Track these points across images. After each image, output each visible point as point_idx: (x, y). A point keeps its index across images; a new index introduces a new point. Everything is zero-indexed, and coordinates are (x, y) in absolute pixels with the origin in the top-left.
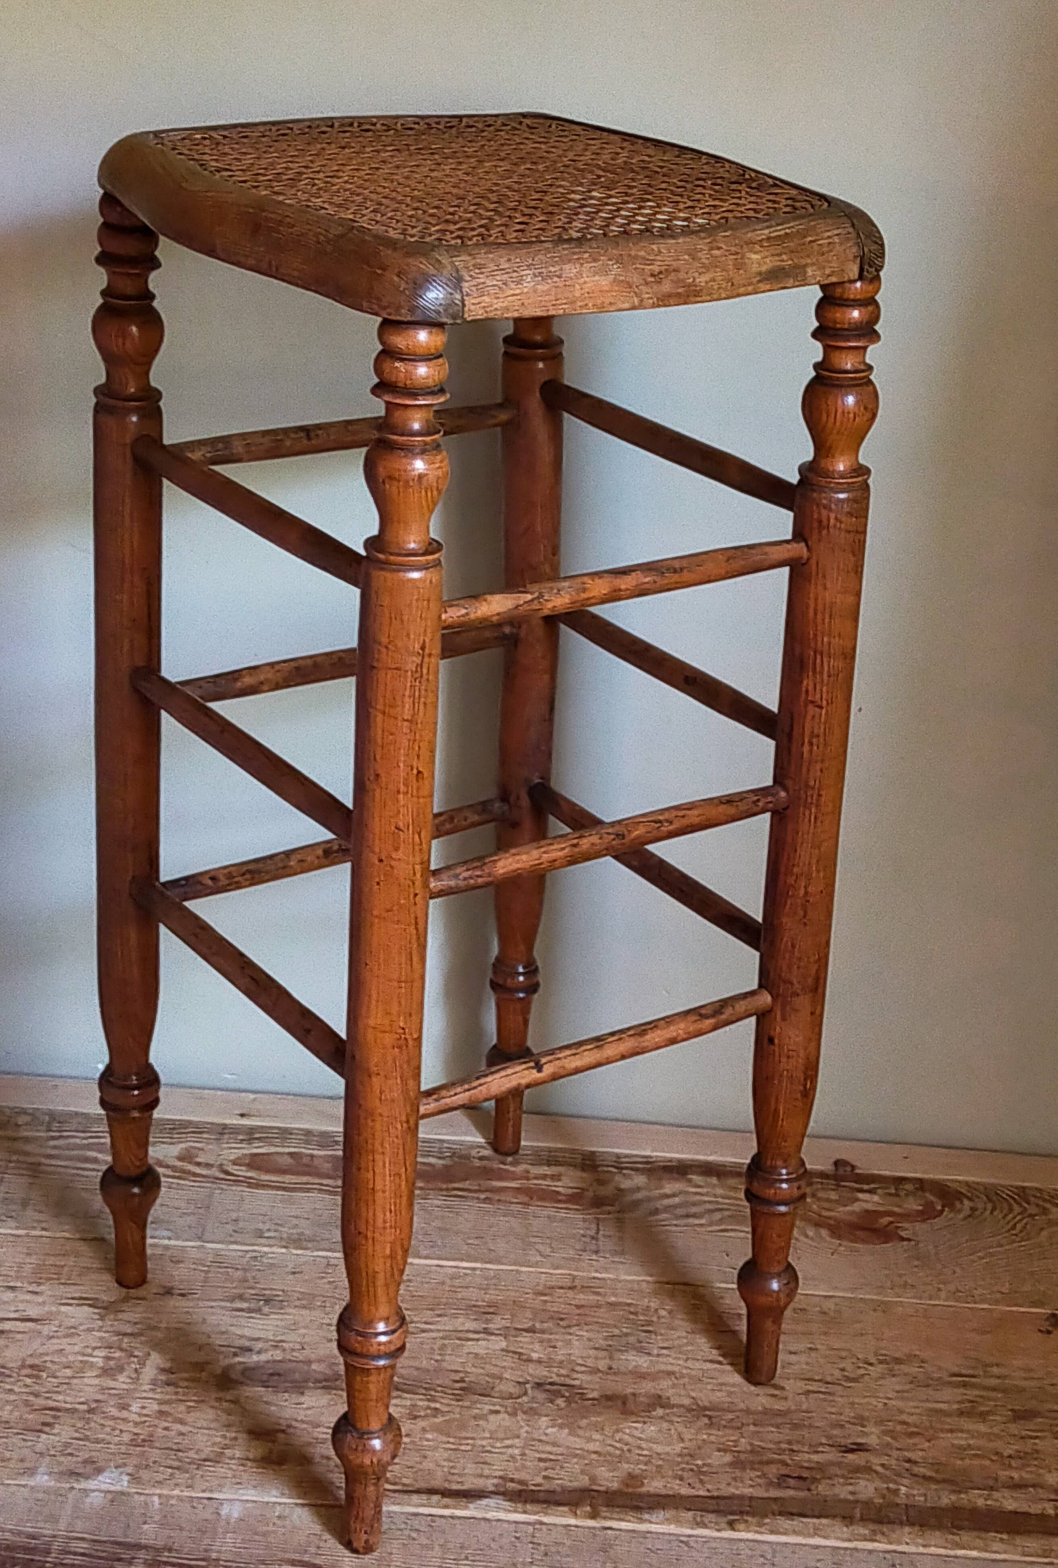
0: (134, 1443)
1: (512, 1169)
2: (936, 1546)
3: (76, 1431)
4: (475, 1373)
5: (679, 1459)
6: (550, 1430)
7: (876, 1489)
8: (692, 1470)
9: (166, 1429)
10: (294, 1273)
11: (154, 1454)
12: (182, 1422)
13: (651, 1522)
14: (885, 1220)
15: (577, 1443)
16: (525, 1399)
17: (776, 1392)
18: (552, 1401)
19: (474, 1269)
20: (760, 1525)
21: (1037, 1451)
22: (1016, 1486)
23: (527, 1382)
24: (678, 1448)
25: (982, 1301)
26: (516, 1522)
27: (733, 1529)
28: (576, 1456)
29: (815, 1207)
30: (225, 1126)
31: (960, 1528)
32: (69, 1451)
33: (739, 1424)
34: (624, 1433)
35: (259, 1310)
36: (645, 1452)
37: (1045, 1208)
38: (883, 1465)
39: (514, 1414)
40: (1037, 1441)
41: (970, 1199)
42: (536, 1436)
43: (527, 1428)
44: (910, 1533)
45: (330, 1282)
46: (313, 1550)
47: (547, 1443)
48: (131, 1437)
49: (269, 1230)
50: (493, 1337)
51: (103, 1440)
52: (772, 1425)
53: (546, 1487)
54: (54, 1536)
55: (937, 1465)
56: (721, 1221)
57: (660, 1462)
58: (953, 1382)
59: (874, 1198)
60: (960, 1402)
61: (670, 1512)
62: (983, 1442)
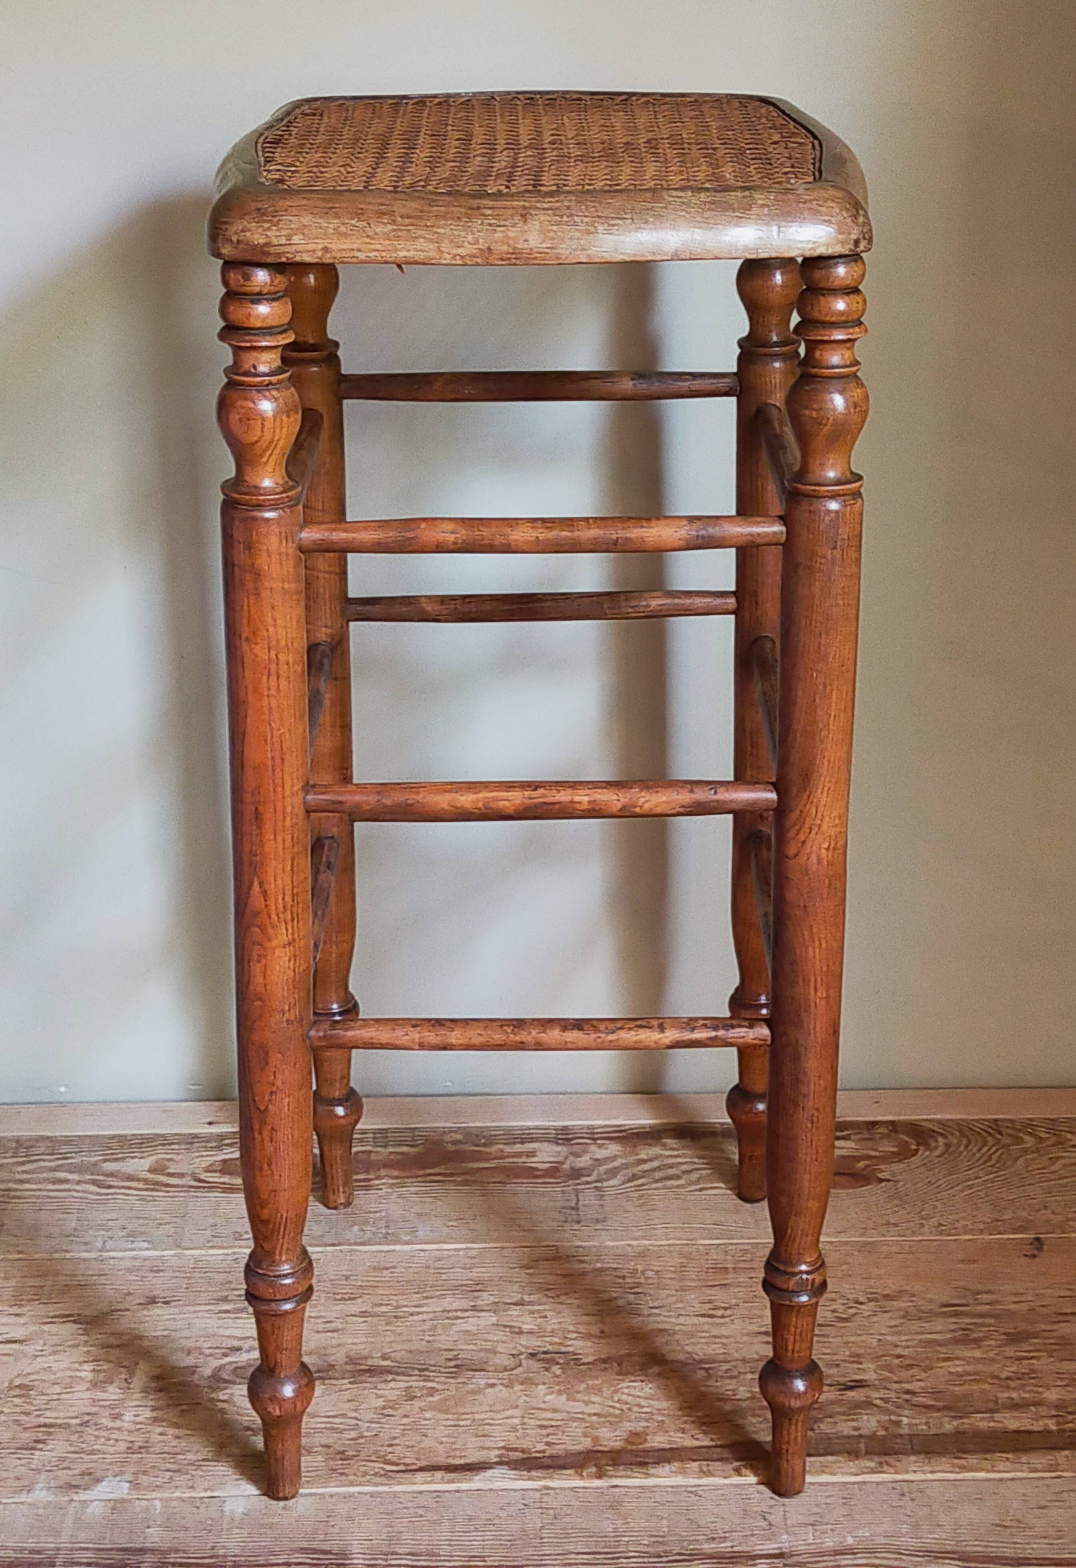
0: (130, 1450)
1: (487, 1150)
2: (943, 1471)
3: (71, 1445)
4: (468, 1350)
5: (679, 1413)
6: (548, 1398)
7: (878, 1422)
8: (693, 1422)
9: (162, 1434)
11: (151, 1459)
12: (177, 1425)
13: (657, 1476)
14: (861, 1164)
15: (577, 1407)
16: (520, 1369)
18: (547, 1369)
19: (458, 1250)
21: (1033, 1371)
22: (1018, 1406)
23: (521, 1353)
25: (965, 1233)
26: (523, 1490)
27: (740, 1475)
28: (577, 1420)
30: (195, 1136)
31: (965, 1452)
32: (65, 1464)
33: (736, 1373)
34: (623, 1393)
36: (645, 1410)
37: (1018, 1138)
38: (882, 1399)
39: (510, 1386)
40: (1033, 1361)
41: (942, 1135)
42: (534, 1405)
43: (525, 1398)
44: (916, 1462)
46: (321, 1536)
47: (547, 1410)
48: (126, 1445)
50: (483, 1314)
51: (99, 1451)
53: (549, 1451)
54: (58, 1549)
55: (936, 1393)
56: (698, 1180)
57: (661, 1418)
58: (944, 1313)
59: (850, 1144)
60: (953, 1331)
61: (676, 1464)
62: (980, 1367)
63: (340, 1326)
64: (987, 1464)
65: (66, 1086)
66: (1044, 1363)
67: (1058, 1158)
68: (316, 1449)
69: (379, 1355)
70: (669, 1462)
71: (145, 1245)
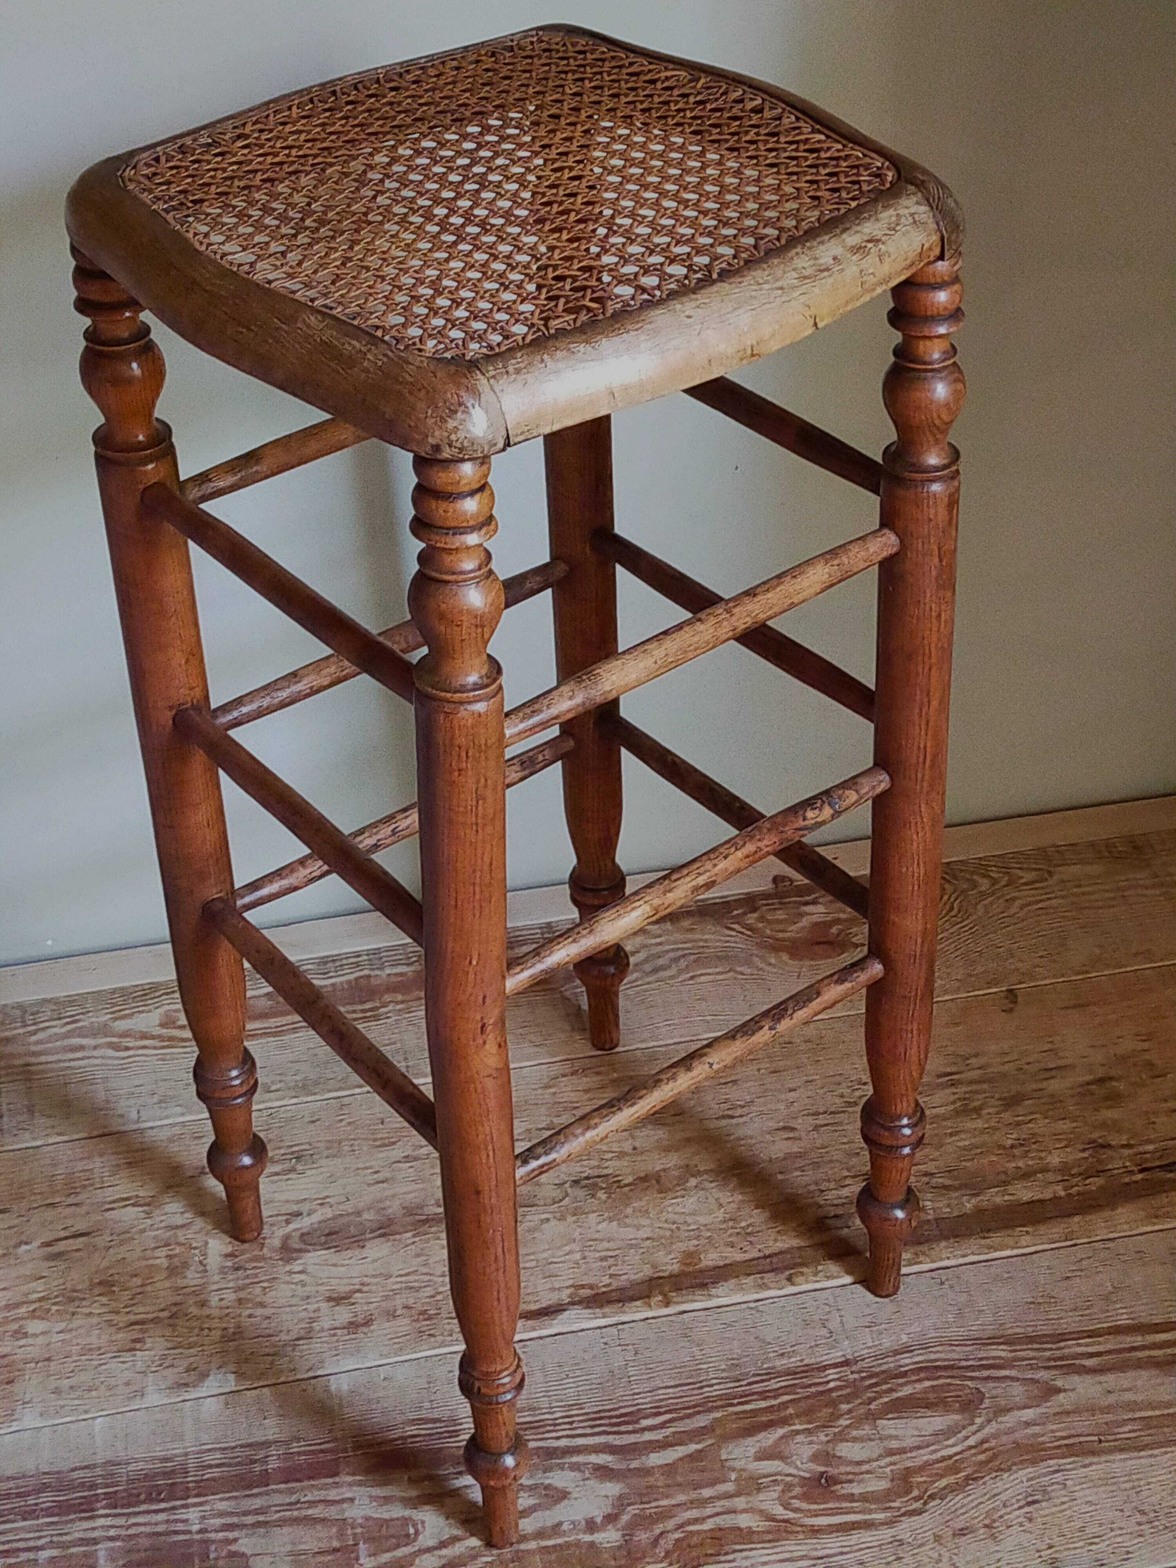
2: (973, 1254)
3: (168, 1340)
5: (724, 1226)
6: (600, 1227)
8: (738, 1234)
9: (250, 1316)
10: (313, 1122)
11: (248, 1345)
12: (262, 1305)
13: (718, 1297)
14: (834, 930)
15: (629, 1233)
16: (568, 1199)
17: (791, 1135)
18: (593, 1196)
20: (816, 1274)
21: (1034, 1135)
22: (1026, 1175)
23: (566, 1182)
24: (720, 1214)
25: (944, 993)
26: (600, 1328)
27: (793, 1284)
28: (632, 1246)
29: (768, 932)
31: (989, 1230)
32: (168, 1362)
34: (668, 1212)
35: (293, 1170)
36: (693, 1227)
37: (972, 881)
39: (562, 1218)
40: (1031, 1125)
42: (589, 1236)
43: (579, 1230)
44: (947, 1247)
45: (349, 1123)
46: (427, 1405)
47: (602, 1240)
48: (219, 1333)
49: (273, 1083)
52: (796, 1169)
53: (615, 1284)
54: (186, 1454)
55: (951, 1172)
56: (688, 968)
57: (709, 1234)
58: (941, 1084)
59: (820, 908)
60: (954, 1102)
61: (733, 1281)
62: (986, 1137)
63: (388, 1175)
64: (1010, 1241)
65: (53, 940)
66: (1041, 1126)
67: (1014, 899)
68: (398, 1313)
69: (433, 1202)
70: (726, 1281)
71: (178, 1110)
